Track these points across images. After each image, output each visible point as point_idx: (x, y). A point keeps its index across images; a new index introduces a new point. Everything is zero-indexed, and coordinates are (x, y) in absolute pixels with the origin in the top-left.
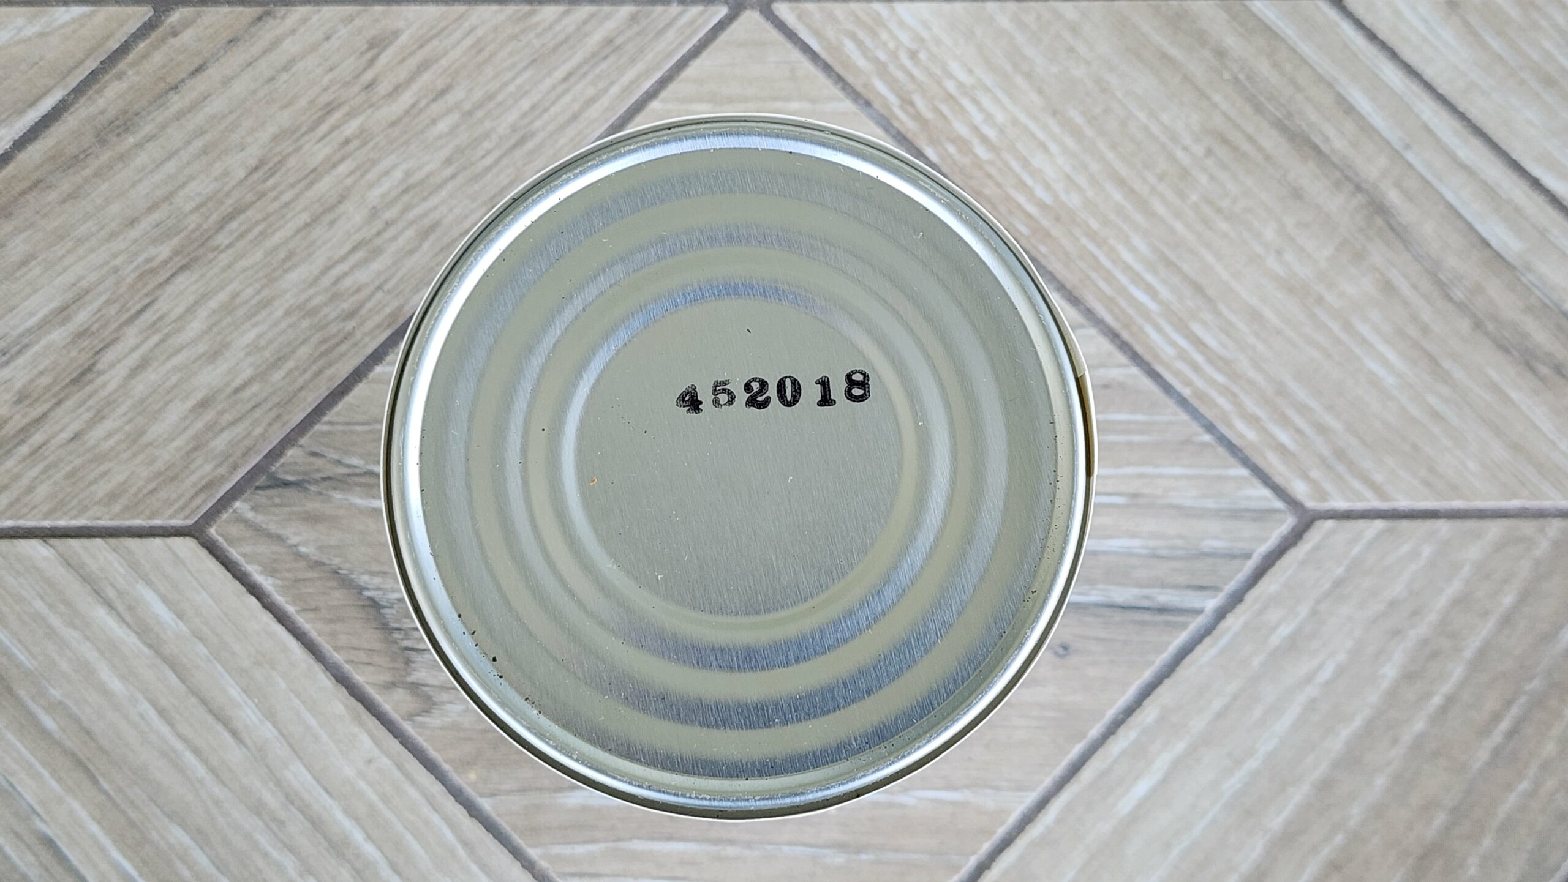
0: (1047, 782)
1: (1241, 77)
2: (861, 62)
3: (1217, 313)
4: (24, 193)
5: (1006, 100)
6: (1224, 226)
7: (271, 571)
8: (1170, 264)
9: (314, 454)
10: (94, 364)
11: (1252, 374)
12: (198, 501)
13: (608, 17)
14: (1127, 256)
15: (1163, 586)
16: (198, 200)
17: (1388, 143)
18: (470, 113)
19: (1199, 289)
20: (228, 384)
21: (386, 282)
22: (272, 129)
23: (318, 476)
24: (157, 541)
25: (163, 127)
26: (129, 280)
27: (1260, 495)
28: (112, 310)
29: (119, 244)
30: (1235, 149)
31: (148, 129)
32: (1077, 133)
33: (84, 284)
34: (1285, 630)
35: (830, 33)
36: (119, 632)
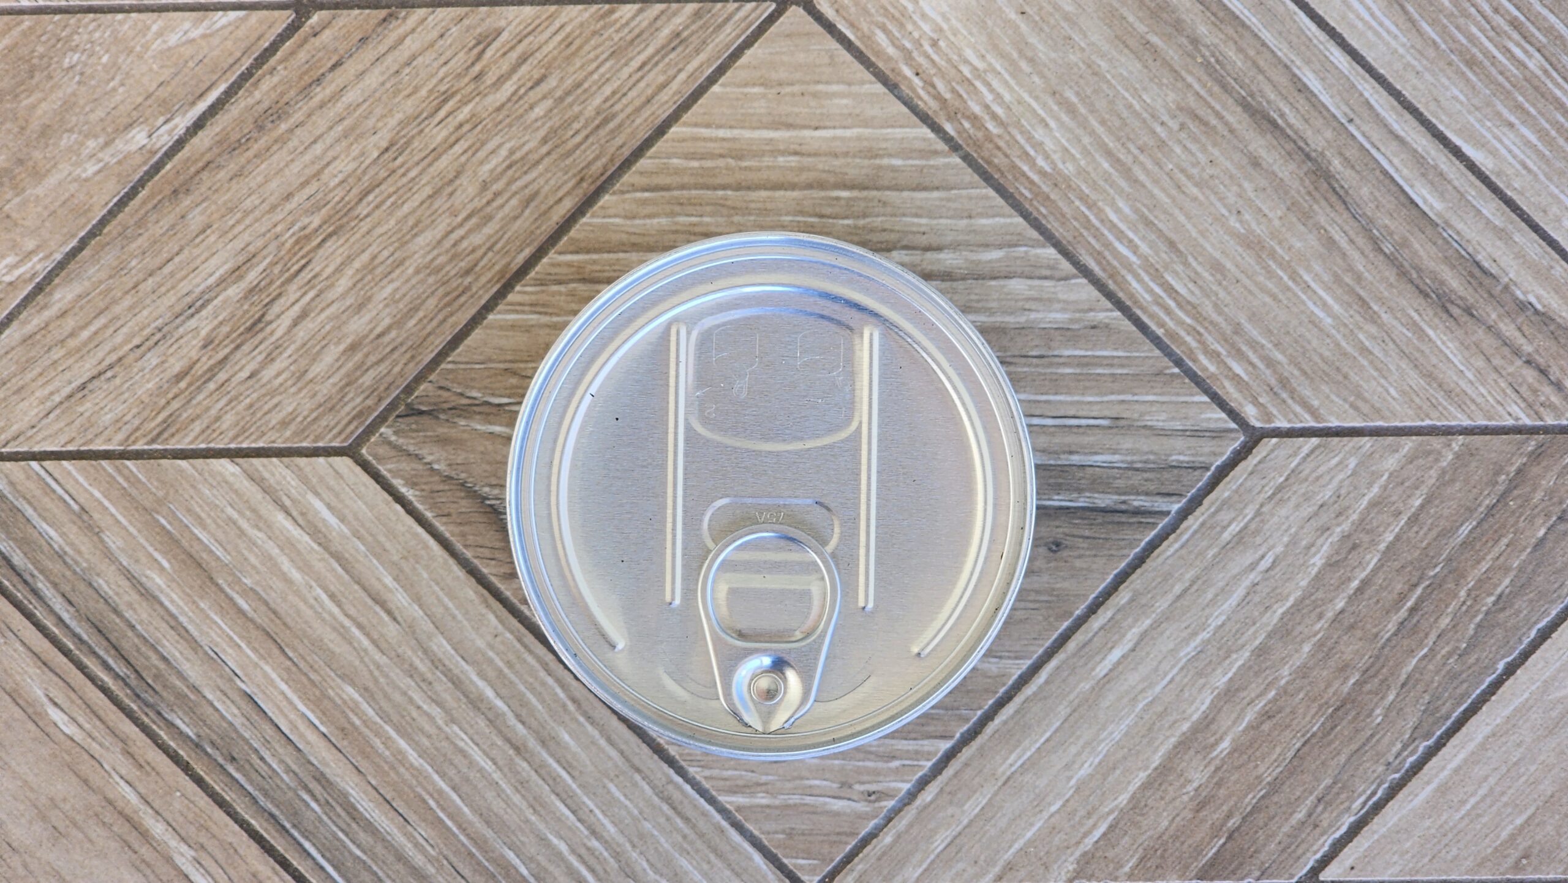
0: (1041, 651)
1: (1212, 60)
2: (891, 50)
3: (1186, 264)
4: (198, 172)
5: (1012, 82)
6: (1195, 191)
7: (413, 485)
8: (1149, 224)
9: (441, 388)
10: (263, 315)
11: (1215, 317)
12: (352, 427)
13: (675, 14)
14: (1113, 217)
15: (1138, 494)
16: (340, 177)
17: (1334, 116)
18: (561, 99)
19: (1172, 244)
20: (371, 331)
21: (496, 243)
22: (399, 116)
23: (446, 406)
24: (321, 460)
25: (309, 116)
26: (288, 245)
27: (1217, 417)
28: (277, 270)
29: (278, 216)
30: (1206, 124)
31: (298, 116)
32: (1071, 110)
33: (251, 248)
34: (1234, 528)
35: (865, 26)
36: (296, 532)
